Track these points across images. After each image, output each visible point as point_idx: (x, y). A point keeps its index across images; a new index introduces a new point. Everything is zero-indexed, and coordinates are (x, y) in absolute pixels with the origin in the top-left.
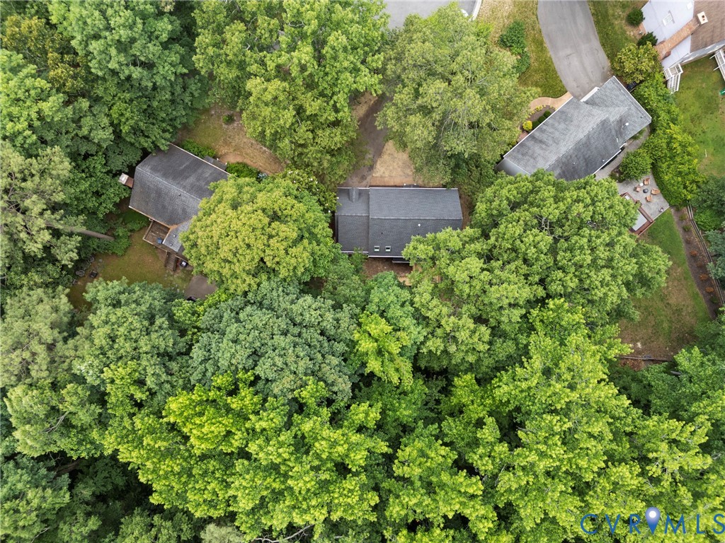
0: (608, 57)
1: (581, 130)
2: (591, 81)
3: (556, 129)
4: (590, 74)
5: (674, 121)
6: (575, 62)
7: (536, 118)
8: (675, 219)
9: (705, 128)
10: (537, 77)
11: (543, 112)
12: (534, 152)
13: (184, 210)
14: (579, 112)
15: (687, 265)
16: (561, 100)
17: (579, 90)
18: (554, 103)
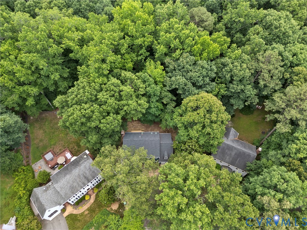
1: (68, 180)
2: (52, 223)
3: (78, 183)
4: (52, 227)
5: (20, 198)
7: (83, 202)
8: (31, 161)
9: (4, 201)
10: (79, 224)
11: (79, 205)
12: (89, 173)
13: (233, 142)
14: (66, 191)
15: (32, 143)
16: (69, 213)
17: (59, 219)
18: (73, 211)
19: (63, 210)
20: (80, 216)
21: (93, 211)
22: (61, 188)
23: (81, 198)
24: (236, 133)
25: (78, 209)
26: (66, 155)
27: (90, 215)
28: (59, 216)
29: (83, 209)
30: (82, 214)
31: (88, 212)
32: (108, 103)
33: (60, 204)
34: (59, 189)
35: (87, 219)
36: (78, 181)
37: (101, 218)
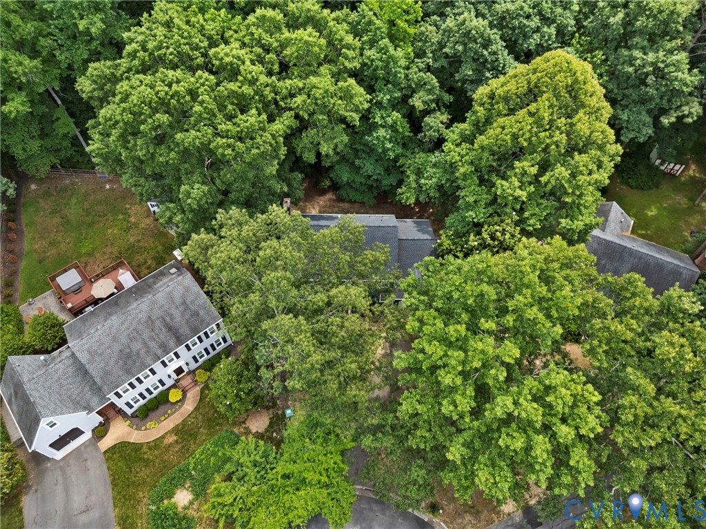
0: (21, 512)
1: (114, 330)
2: (61, 469)
3: (145, 343)
4: (60, 481)
6: (78, 501)
7: (162, 409)
10: (144, 473)
11: (149, 418)
14: (107, 365)
15: (26, 250)
16: (118, 438)
17: (85, 455)
18: (129, 434)
19: (100, 432)
20: (150, 449)
21: (191, 435)
22: (93, 354)
23: (156, 397)
24: (625, 218)
25: (146, 429)
26: (119, 278)
27: (180, 446)
28: (86, 447)
29: (161, 428)
30: (157, 444)
31: (175, 438)
32: (243, 72)
33: (89, 409)
34: (83, 357)
35: (171, 457)
36: (145, 336)
37: (214, 454)
